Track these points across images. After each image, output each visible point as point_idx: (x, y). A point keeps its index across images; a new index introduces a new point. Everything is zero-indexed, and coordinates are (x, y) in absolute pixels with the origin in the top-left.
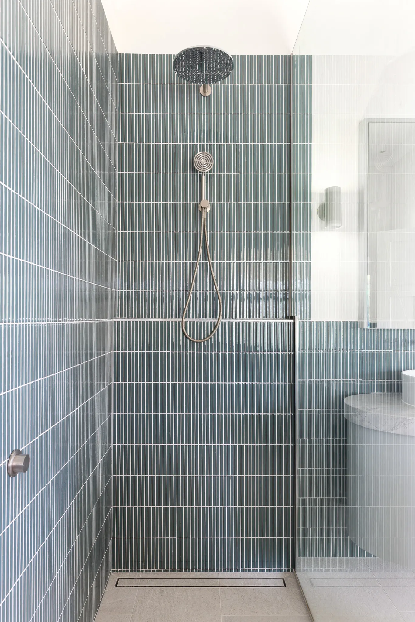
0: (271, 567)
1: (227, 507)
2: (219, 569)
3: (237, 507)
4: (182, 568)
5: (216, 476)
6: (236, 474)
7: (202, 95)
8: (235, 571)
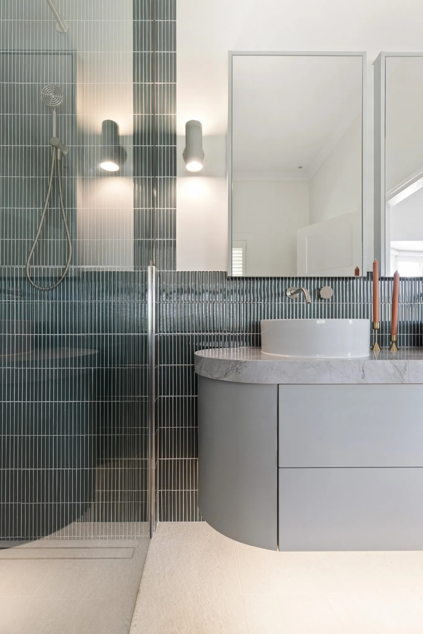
0: (125, 534)
1: (77, 469)
2: (68, 537)
3: (88, 469)
4: (27, 535)
5: (65, 435)
6: (87, 433)
7: (59, 32)
8: (86, 538)
